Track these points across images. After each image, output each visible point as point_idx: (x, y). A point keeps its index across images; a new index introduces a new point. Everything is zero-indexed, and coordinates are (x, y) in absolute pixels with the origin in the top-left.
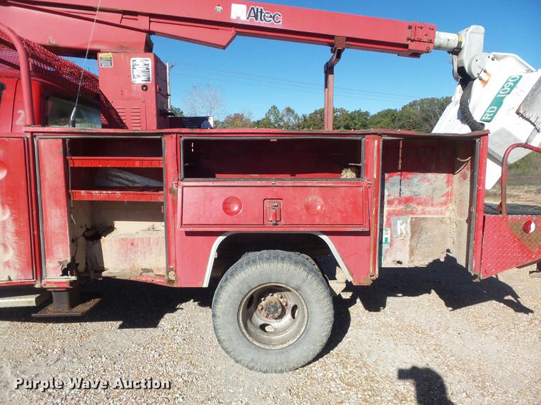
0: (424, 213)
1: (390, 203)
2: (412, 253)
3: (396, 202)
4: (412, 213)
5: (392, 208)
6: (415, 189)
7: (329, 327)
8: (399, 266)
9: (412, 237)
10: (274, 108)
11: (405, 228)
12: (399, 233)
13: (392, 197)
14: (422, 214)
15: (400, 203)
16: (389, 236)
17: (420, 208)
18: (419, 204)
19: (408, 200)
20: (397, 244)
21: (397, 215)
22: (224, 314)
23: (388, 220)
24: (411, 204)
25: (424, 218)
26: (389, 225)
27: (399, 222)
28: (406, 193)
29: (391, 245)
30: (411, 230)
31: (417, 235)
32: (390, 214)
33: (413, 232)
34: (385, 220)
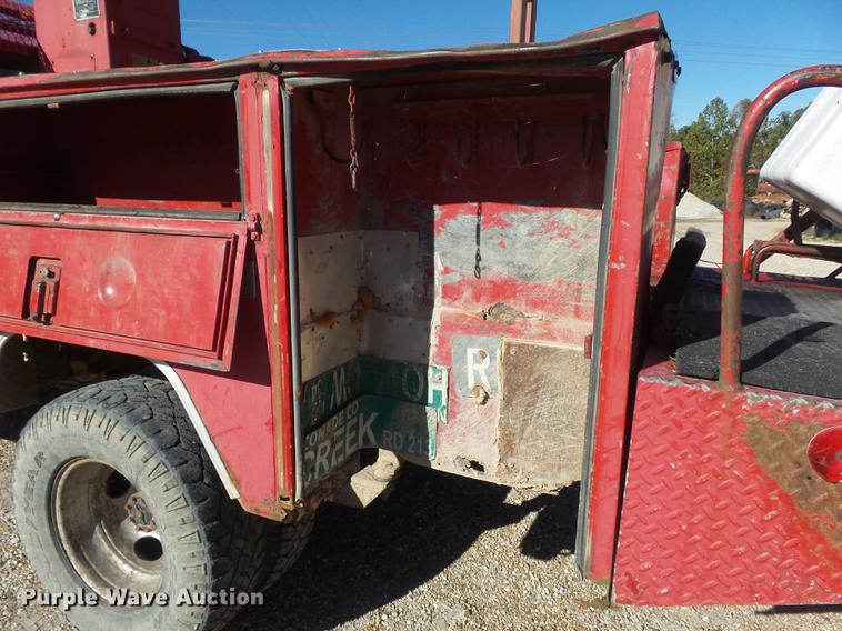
0: (549, 335)
1: (451, 293)
2: (508, 446)
3: (467, 293)
4: (509, 329)
5: (455, 310)
6: (521, 258)
8: (474, 474)
9: (507, 401)
10: (718, 102)
11: (489, 373)
12: (471, 385)
13: (455, 278)
14: (542, 336)
15: (477, 297)
16: (443, 388)
17: (535, 317)
18: (534, 304)
19: (501, 291)
20: (470, 411)
21: (468, 330)
23: (442, 341)
24: (511, 303)
25: (546, 351)
26: (446, 358)
27: (471, 352)
28: (496, 267)
29: (451, 414)
30: (507, 382)
31: (521, 399)
32: (447, 326)
33: (512, 388)
34: (434, 340)
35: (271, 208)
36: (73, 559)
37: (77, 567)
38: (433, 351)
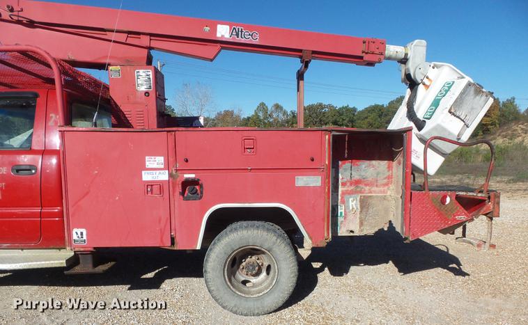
0: (371, 192)
1: (344, 184)
2: (361, 224)
3: (348, 184)
4: (361, 192)
5: (345, 189)
6: (363, 173)
7: (294, 280)
8: (352, 234)
9: (361, 212)
10: (263, 104)
11: (356, 204)
12: (351, 208)
13: (345, 180)
14: (369, 193)
15: (351, 185)
16: (343, 211)
17: (367, 188)
18: (366, 185)
19: (357, 183)
20: (350, 216)
21: (349, 194)
22: (213, 269)
23: (342, 198)
24: (360, 185)
25: (370, 196)
26: (343, 202)
27: (351, 199)
28: (356, 176)
29: (345, 218)
30: (361, 206)
31: (365, 210)
32: (343, 193)
33: (362, 207)
34: (340, 198)
35: (327, 163)
36: (231, 287)
37: (234, 290)
38: (339, 201)
